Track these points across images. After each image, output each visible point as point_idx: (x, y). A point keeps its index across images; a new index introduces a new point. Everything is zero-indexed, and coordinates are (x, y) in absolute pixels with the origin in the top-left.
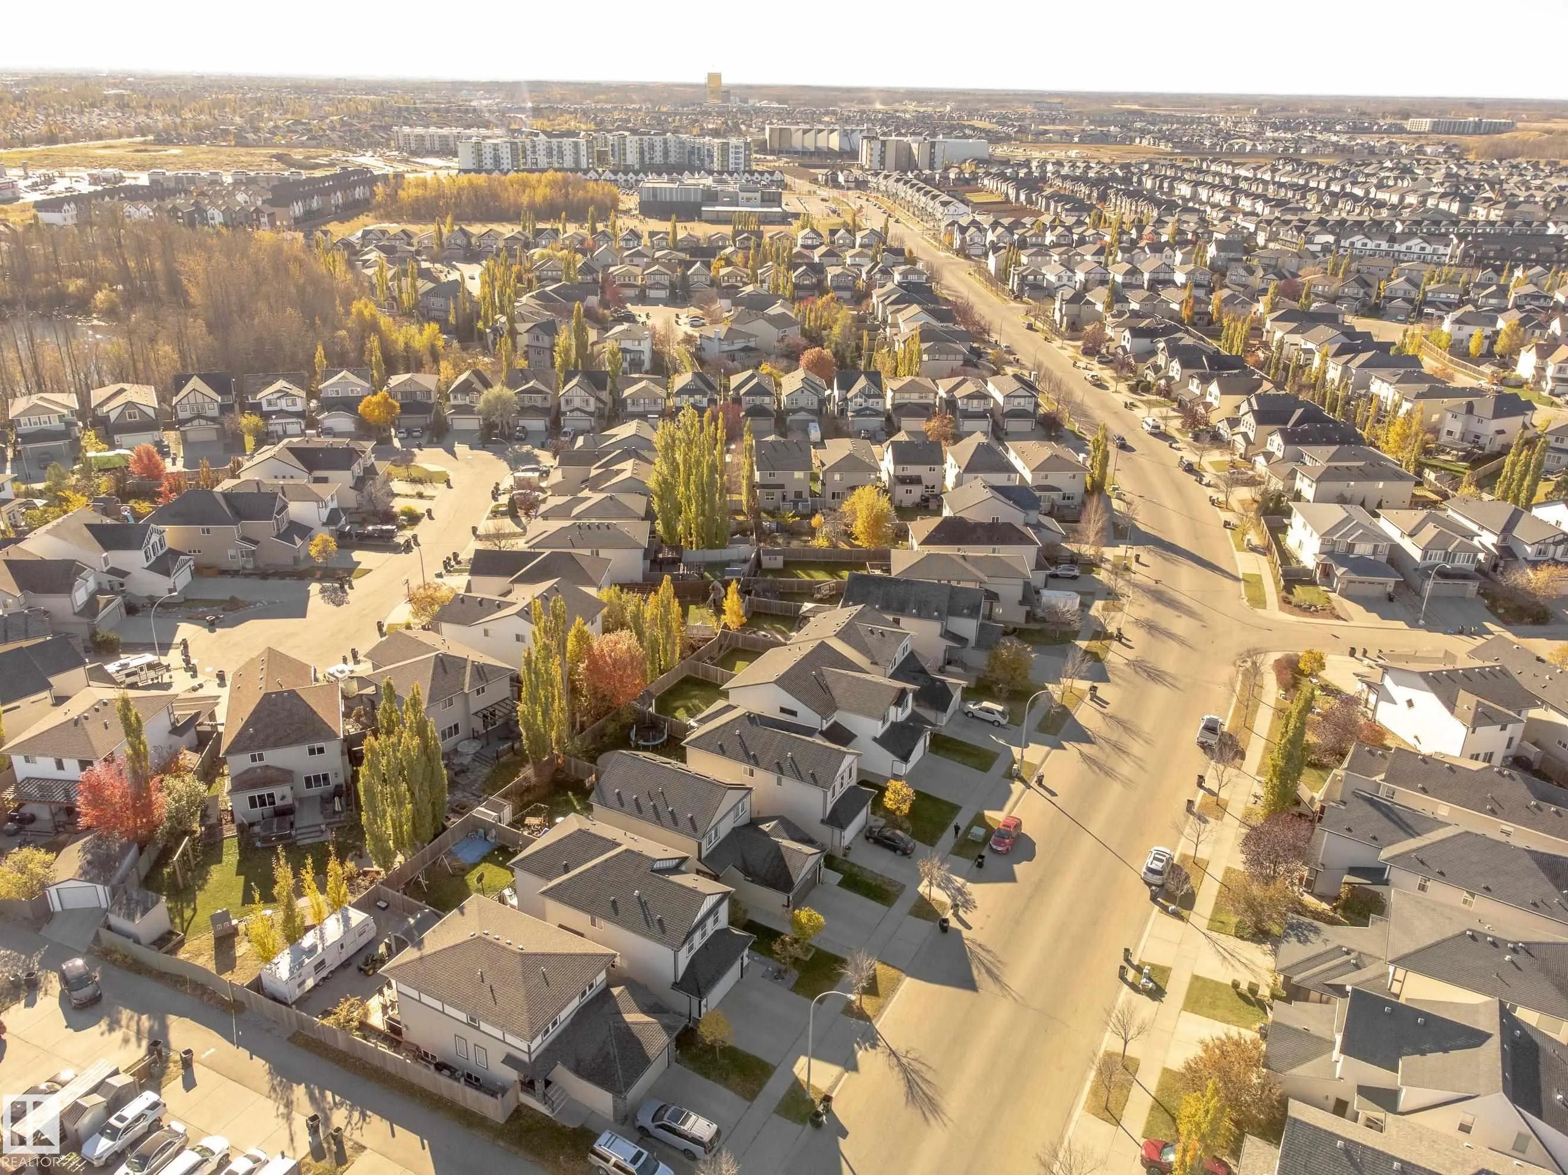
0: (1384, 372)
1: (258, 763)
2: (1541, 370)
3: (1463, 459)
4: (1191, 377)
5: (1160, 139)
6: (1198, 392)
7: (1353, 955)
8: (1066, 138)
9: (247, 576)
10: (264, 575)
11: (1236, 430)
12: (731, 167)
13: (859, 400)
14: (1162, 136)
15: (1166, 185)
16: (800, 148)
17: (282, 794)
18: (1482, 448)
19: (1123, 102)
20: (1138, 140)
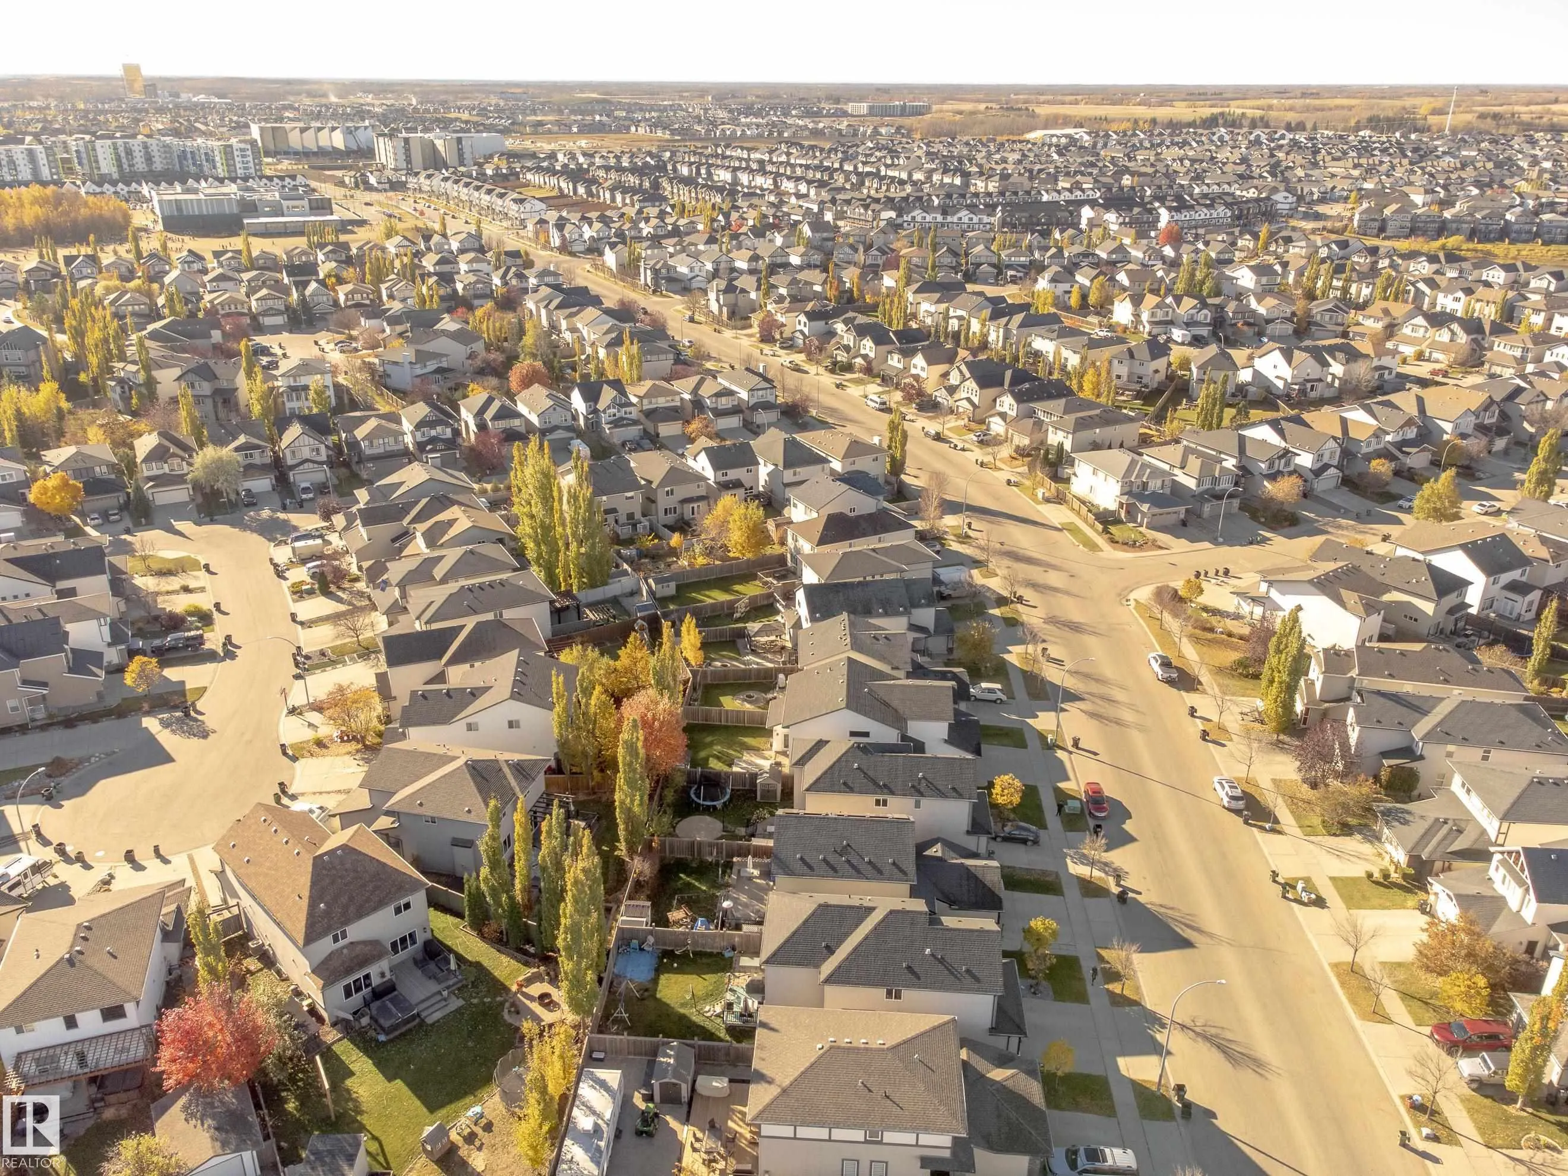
0: (1041, 330)
1: (342, 943)
2: (1137, 316)
3: (1136, 398)
4: (890, 352)
5: (656, 127)
6: (901, 366)
7: (1450, 823)
8: (564, 128)
9: (44, 728)
10: (69, 723)
11: (956, 396)
12: (240, 172)
13: (612, 411)
14: (655, 125)
15: (703, 171)
16: (300, 148)
17: (378, 971)
18: (1146, 386)
19: (582, 91)
20: (633, 129)
